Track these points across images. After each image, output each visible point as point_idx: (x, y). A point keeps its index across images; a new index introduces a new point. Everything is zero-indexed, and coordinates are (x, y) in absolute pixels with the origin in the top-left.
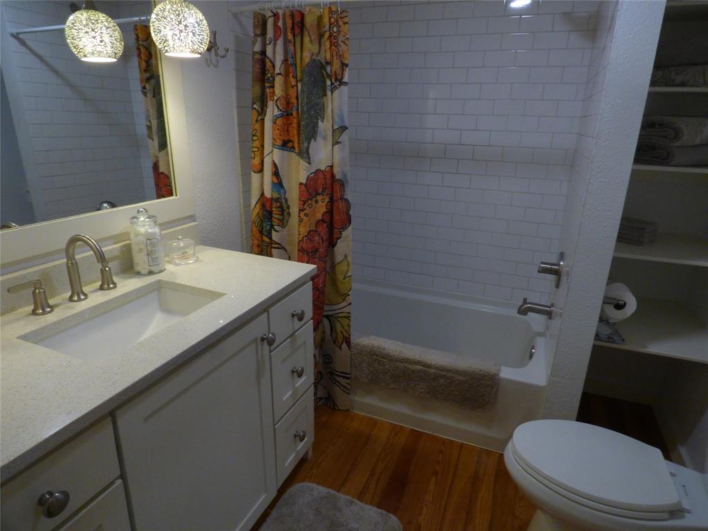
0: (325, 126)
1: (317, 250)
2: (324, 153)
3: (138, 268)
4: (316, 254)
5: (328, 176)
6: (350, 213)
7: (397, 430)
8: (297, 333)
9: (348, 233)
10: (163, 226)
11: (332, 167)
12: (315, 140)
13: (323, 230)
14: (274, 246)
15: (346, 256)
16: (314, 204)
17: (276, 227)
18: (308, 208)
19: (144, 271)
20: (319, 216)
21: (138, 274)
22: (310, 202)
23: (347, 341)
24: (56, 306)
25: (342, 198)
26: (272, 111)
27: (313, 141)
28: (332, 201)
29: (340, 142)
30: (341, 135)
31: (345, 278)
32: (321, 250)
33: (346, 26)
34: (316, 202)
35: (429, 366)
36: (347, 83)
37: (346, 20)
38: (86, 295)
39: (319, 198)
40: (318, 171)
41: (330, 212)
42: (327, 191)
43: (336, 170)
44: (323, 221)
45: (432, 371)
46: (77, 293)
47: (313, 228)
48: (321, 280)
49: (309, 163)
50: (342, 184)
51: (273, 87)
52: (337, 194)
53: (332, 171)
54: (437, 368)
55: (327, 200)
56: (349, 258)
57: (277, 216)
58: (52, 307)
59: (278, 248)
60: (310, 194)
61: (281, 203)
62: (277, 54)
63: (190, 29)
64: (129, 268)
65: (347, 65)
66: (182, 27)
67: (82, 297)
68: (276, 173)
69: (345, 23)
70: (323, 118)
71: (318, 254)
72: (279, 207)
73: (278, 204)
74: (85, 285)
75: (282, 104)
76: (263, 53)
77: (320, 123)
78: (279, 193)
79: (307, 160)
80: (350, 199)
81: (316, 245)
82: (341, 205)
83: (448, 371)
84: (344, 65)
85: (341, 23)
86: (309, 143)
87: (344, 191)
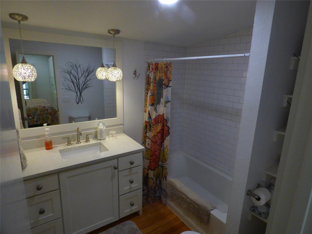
0: (163, 100)
1: (157, 142)
2: (162, 109)
3: (98, 138)
4: (156, 143)
5: (162, 117)
6: (169, 131)
7: (177, 219)
8: (133, 168)
9: (168, 138)
10: (107, 127)
11: (164, 114)
12: (159, 105)
13: (159, 135)
14: (147, 137)
15: (167, 146)
16: (157, 126)
17: (148, 131)
18: (155, 127)
19: (99, 139)
20: (158, 130)
21: (98, 139)
22: (155, 125)
23: (166, 177)
24: (72, 144)
25: (166, 126)
26: (149, 94)
27: (158, 105)
28: (163, 126)
29: (166, 106)
30: (167, 104)
31: (166, 154)
32: (158, 142)
33: (171, 68)
34: (158, 125)
35: (188, 198)
36: (171, 86)
37: (171, 66)
38: (81, 143)
39: (159, 124)
40: (159, 115)
41: (163, 129)
42: (162, 122)
43: (165, 116)
44: (159, 132)
45: (189, 200)
46: (78, 142)
47: (156, 134)
48: (157, 153)
49: (156, 112)
50: (167, 121)
51: (150, 86)
52: (165, 124)
53: (164, 116)
54: (190, 199)
55: (162, 125)
56: (168, 147)
57: (148, 128)
58: (71, 144)
59: (148, 138)
60: (156, 122)
61: (150, 124)
62: (152, 76)
63: (114, 75)
64: (96, 137)
65: (171, 81)
66: (112, 75)
67: (80, 143)
68: (149, 114)
69: (171, 67)
70: (162, 97)
71: (157, 143)
72: (149, 125)
73: (149, 124)
74: (81, 140)
75: (152, 92)
76: (149, 75)
77: (161, 99)
78: (149, 120)
79: (156, 111)
80: (169, 126)
81: (157, 140)
82: (166, 128)
83: (194, 202)
84: (169, 81)
85: (169, 67)
86: (157, 106)
87: (167, 123)
